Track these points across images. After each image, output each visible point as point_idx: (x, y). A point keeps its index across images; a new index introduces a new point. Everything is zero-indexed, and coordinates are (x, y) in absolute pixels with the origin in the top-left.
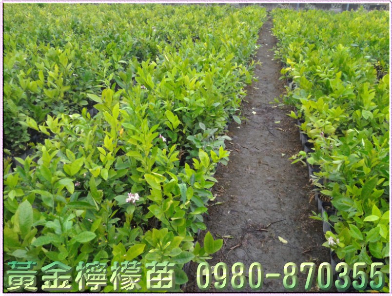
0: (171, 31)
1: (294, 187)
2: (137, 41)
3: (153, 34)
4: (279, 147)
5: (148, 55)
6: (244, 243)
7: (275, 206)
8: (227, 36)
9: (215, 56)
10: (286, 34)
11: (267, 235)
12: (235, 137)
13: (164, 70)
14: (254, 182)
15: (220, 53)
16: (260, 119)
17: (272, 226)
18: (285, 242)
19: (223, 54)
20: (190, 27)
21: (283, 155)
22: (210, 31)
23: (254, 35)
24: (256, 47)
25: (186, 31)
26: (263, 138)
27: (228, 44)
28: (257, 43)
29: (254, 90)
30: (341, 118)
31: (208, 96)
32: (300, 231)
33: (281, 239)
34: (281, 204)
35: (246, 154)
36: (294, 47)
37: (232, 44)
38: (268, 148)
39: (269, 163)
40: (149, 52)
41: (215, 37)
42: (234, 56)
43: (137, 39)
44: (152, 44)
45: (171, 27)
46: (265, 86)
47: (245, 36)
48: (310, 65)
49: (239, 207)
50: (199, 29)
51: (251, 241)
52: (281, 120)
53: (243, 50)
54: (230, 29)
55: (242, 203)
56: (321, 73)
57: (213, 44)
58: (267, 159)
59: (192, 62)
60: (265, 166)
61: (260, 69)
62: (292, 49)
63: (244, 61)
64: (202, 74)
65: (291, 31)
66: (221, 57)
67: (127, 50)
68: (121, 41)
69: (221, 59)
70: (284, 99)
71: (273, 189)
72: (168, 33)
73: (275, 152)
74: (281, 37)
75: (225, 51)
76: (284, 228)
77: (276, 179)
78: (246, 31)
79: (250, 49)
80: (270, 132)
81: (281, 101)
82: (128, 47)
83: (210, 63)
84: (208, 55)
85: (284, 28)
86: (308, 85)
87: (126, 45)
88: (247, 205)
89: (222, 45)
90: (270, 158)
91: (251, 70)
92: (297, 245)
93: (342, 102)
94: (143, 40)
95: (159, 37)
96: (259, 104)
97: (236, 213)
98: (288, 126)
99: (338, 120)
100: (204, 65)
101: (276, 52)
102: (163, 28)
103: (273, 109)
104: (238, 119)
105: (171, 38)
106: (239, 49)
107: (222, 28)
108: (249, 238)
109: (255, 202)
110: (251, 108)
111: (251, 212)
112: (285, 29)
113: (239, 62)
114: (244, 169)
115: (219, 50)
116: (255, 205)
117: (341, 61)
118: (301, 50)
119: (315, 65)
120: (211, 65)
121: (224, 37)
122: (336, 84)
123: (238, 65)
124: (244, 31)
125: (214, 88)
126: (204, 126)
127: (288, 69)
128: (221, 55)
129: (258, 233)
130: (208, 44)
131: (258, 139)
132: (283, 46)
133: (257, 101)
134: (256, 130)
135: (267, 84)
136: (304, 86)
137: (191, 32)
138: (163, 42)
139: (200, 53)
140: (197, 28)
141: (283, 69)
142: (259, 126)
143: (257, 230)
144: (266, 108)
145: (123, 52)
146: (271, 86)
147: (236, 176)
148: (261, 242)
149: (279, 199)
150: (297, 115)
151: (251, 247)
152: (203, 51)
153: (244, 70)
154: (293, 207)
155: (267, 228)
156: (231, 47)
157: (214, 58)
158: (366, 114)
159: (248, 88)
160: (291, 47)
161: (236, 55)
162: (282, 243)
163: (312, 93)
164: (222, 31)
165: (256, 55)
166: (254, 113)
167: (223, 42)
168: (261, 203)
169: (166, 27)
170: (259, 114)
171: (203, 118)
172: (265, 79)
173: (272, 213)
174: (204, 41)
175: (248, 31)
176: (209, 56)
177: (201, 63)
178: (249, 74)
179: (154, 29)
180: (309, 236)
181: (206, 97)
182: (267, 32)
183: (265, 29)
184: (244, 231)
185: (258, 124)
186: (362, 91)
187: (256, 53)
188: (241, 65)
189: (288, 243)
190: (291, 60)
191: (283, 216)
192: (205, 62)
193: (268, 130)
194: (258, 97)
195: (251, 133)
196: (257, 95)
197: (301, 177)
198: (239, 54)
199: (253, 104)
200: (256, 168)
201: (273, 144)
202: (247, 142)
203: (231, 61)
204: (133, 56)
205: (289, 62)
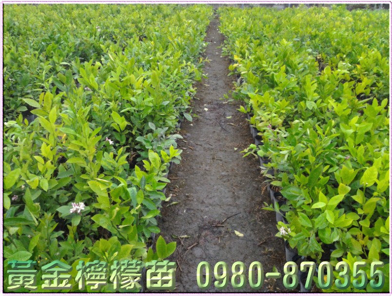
0: (117, 31)
1: (247, 180)
2: (79, 42)
3: (98, 34)
4: (232, 141)
5: (93, 55)
6: (201, 241)
7: (230, 201)
8: (174, 34)
9: (163, 54)
10: (232, 31)
11: (223, 230)
12: (188, 134)
13: (109, 70)
14: (209, 178)
15: (167, 51)
16: (213, 115)
17: (228, 220)
18: (241, 235)
19: (170, 52)
20: (137, 27)
21: (236, 149)
22: (157, 30)
23: (201, 32)
24: (204, 44)
25: (132, 29)
26: (216, 134)
27: (176, 42)
28: (205, 40)
29: (205, 87)
30: (286, 110)
31: (156, 95)
32: (255, 223)
33: (237, 233)
34: (235, 197)
35: (199, 151)
36: (240, 43)
37: (180, 42)
38: (221, 143)
39: (223, 158)
40: (94, 52)
41: (163, 36)
42: (182, 54)
43: (79, 40)
44: (96, 45)
45: (116, 27)
46: (215, 82)
47: (191, 34)
48: (256, 60)
49: (195, 205)
50: (146, 28)
51: (208, 238)
52: (233, 115)
53: (190, 48)
54: (177, 27)
55: (197, 200)
56: (267, 68)
57: (160, 43)
58: (220, 155)
59: (139, 61)
60: (220, 161)
61: (210, 66)
62: (238, 46)
63: (192, 59)
64: (149, 73)
65: (237, 28)
66: (169, 55)
67: (69, 52)
68: (62, 42)
69: (169, 57)
70: (233, 94)
71: (227, 184)
72: (114, 32)
73: (228, 147)
74: (228, 34)
75: (172, 49)
76: (239, 221)
77: (230, 173)
78: (193, 29)
79: (198, 47)
80: (222, 128)
81: (230, 96)
82: (71, 47)
83: (158, 61)
84: (155, 53)
85: (230, 25)
86: (255, 80)
87: (68, 46)
88: (203, 202)
89: (169, 44)
90: (223, 153)
91: (200, 67)
92: (253, 236)
93: (287, 94)
94: (86, 41)
95: (104, 37)
96: (210, 101)
97: (192, 211)
98: (238, 121)
99: (284, 111)
100: (151, 63)
101: (223, 49)
102: (107, 27)
103: (224, 105)
104: (189, 117)
105: (117, 37)
106: (186, 47)
107: (169, 27)
108: (206, 235)
109: (211, 198)
110: (203, 105)
111: (207, 209)
112: (232, 26)
113: (188, 60)
114: (198, 166)
115: (167, 48)
116: (211, 201)
117: (285, 55)
118: (248, 46)
119: (260, 60)
120: (159, 64)
121: (171, 36)
122: (280, 77)
123: (187, 62)
124: (191, 29)
125: (163, 86)
126: (154, 125)
127: (235, 65)
128: (168, 53)
129: (215, 229)
130: (155, 42)
131: (211, 135)
132: (231, 43)
133: (208, 98)
134: (208, 126)
135: (217, 80)
136: (251, 80)
137: (138, 31)
138: (109, 42)
139: (147, 52)
140: (144, 27)
141: (231, 65)
142: (211, 122)
143: (214, 227)
144: (217, 104)
145: (65, 53)
146: (221, 83)
147: (192, 174)
148: (218, 238)
149: (234, 193)
150: (246, 109)
151: (208, 244)
152: (151, 50)
153: (193, 68)
154: (247, 199)
155: (222, 224)
156: (179, 45)
157: (161, 57)
158: (310, 105)
159: (199, 85)
160: (237, 44)
161: (185, 53)
162: (238, 237)
163: (260, 87)
164: (168, 29)
165: (205, 52)
166: (206, 109)
167: (171, 40)
168: (216, 199)
169: (111, 26)
170: (210, 110)
171: (152, 117)
172: (215, 76)
173: (228, 207)
174: (151, 40)
175: (195, 29)
176: (157, 55)
177: (149, 62)
178: (198, 71)
179: (98, 28)
180: (263, 227)
181: (154, 96)
182: (215, 29)
183: (212, 27)
184: (201, 228)
185: (210, 120)
186: (305, 83)
187: (204, 50)
188: (189, 63)
189: (244, 237)
190: (238, 56)
191: (238, 209)
192: (152, 60)
193: (221, 125)
194: (209, 93)
195: (204, 130)
196: (208, 92)
197: (254, 170)
198: (187, 52)
199: (205, 101)
200: (210, 165)
201: (225, 139)
202: (201, 139)
203: (179, 59)
204: (76, 57)
205: (236, 58)
